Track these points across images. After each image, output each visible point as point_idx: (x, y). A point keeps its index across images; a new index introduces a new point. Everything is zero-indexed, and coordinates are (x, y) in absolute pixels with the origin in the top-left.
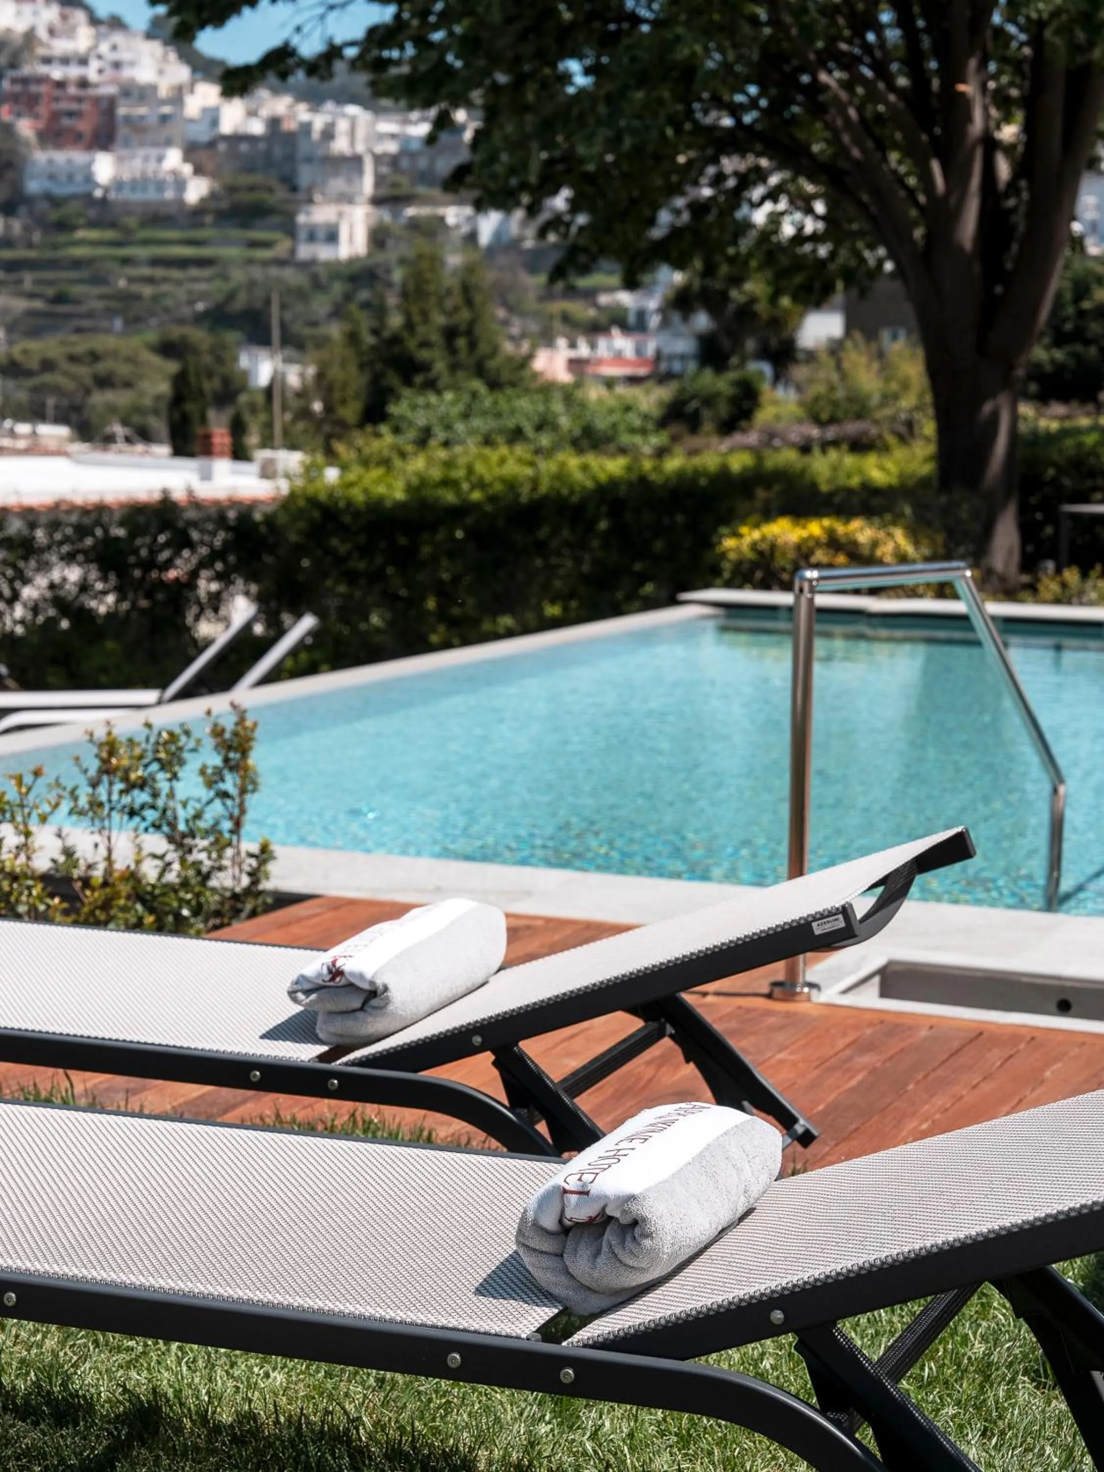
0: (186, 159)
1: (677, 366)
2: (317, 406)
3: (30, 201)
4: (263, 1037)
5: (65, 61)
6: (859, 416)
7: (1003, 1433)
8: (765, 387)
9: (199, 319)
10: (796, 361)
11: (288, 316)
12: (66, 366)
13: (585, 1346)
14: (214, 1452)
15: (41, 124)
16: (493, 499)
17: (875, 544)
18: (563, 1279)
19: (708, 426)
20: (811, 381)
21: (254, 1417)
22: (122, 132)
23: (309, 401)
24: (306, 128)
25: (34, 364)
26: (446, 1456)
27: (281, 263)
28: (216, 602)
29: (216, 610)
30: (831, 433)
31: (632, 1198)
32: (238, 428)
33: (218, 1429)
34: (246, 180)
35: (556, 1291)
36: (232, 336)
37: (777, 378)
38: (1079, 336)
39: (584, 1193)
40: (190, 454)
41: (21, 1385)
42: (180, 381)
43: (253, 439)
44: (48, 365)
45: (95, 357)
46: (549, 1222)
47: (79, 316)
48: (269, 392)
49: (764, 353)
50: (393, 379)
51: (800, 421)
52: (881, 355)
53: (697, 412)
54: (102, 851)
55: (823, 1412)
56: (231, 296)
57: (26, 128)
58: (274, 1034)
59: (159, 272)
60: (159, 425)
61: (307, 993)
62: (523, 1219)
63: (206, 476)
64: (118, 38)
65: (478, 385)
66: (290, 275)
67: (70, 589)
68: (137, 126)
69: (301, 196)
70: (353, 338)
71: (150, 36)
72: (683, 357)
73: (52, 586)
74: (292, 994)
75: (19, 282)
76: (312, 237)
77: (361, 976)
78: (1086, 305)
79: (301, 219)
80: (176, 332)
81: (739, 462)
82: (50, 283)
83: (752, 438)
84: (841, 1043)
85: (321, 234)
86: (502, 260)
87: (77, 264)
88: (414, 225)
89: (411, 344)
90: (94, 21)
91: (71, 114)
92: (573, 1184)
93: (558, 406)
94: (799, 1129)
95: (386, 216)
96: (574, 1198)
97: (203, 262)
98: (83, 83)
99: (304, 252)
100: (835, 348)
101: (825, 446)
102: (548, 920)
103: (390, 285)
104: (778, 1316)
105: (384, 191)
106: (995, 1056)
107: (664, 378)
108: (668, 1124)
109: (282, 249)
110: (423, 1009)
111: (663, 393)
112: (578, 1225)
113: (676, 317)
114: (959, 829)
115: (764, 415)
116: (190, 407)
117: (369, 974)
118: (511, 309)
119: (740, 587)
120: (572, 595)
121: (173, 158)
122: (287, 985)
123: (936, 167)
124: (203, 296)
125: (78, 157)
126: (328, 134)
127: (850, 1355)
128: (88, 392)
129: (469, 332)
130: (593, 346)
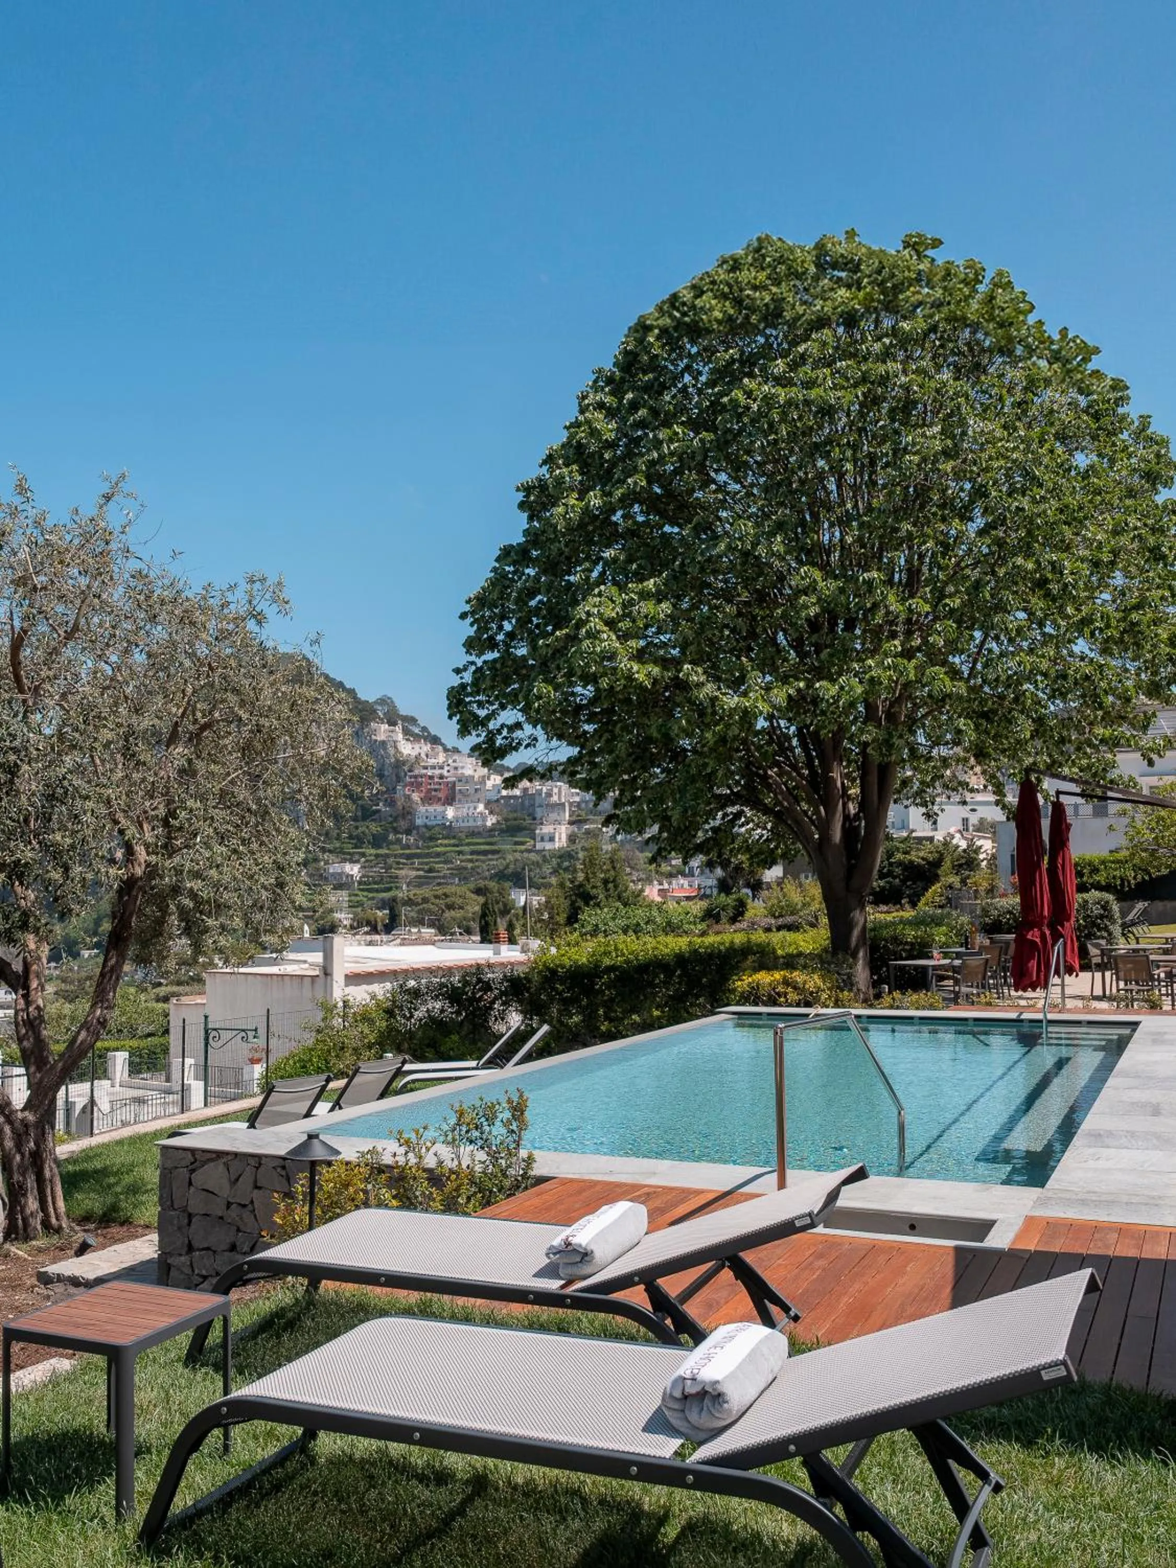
0: (486, 808)
1: (708, 892)
2: (546, 916)
3: (417, 828)
4: (534, 1276)
5: (433, 767)
6: (792, 914)
7: (903, 1483)
8: (750, 901)
9: (492, 878)
10: (762, 889)
11: (532, 874)
12: (433, 900)
13: (698, 1463)
14: (513, 1501)
15: (422, 795)
16: (627, 962)
17: (805, 983)
18: (686, 1424)
19: (724, 919)
20: (770, 898)
21: (534, 1480)
22: (458, 797)
23: (542, 914)
24: (539, 792)
25: (420, 900)
26: (628, 1502)
27: (529, 851)
28: (502, 1017)
29: (503, 1019)
30: (781, 921)
31: (717, 1382)
32: (510, 927)
33: (515, 1488)
34: (511, 816)
35: (682, 1430)
36: (507, 884)
37: (754, 897)
38: (890, 874)
39: (694, 1379)
40: (490, 942)
41: (419, 1462)
42: (485, 906)
43: (517, 931)
44: (425, 900)
45: (446, 895)
46: (678, 1394)
47: (439, 877)
48: (524, 908)
49: (748, 885)
50: (580, 903)
51: (766, 916)
52: (801, 885)
53: (719, 913)
54: (456, 1162)
55: (816, 1499)
56: (507, 867)
57: (416, 797)
58: (540, 1274)
59: (475, 857)
60: (475, 926)
61: (555, 1254)
62: (665, 1393)
63: (497, 953)
64: (456, 757)
65: (618, 904)
66: (533, 857)
67: (436, 1013)
68: (464, 794)
69: (538, 822)
70: (562, 885)
71: (470, 756)
72: (711, 887)
73: (428, 1011)
74: (547, 1255)
75: (413, 863)
76: (542, 840)
77: (580, 1246)
78: (892, 860)
79: (537, 832)
80: (481, 883)
81: (739, 939)
82: (427, 864)
83: (744, 925)
84: (807, 1254)
85: (547, 838)
86: (628, 846)
87: (438, 855)
88: (588, 832)
89: (588, 887)
90: (446, 750)
91: (436, 790)
92: (688, 1375)
93: (655, 913)
94: (792, 1314)
95: (575, 828)
96: (689, 1382)
97: (494, 852)
98: (441, 777)
99: (539, 846)
100: (780, 883)
101: (779, 929)
102: (664, 1188)
103: (578, 859)
104: (792, 1448)
105: (574, 818)
106: (882, 1259)
107: (703, 897)
108: (732, 1337)
109: (529, 846)
110: (610, 1260)
111: (704, 904)
112: (691, 1395)
113: (707, 871)
114: (860, 1165)
115: (748, 915)
116: (489, 919)
117: (584, 1244)
118: (632, 868)
119: (743, 1005)
120: (666, 1005)
121: (481, 807)
122: (545, 1251)
123: (822, 808)
124: (494, 867)
125: (439, 808)
126: (549, 795)
127: (827, 1467)
128: (443, 911)
129: (614, 881)
130: (670, 883)
